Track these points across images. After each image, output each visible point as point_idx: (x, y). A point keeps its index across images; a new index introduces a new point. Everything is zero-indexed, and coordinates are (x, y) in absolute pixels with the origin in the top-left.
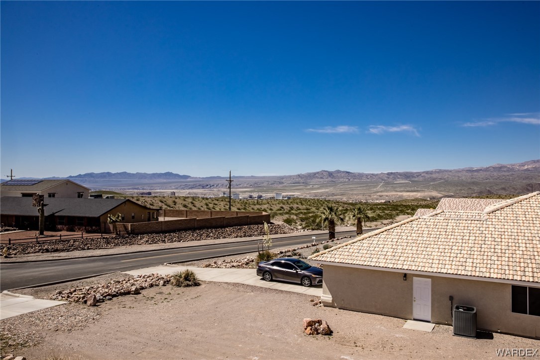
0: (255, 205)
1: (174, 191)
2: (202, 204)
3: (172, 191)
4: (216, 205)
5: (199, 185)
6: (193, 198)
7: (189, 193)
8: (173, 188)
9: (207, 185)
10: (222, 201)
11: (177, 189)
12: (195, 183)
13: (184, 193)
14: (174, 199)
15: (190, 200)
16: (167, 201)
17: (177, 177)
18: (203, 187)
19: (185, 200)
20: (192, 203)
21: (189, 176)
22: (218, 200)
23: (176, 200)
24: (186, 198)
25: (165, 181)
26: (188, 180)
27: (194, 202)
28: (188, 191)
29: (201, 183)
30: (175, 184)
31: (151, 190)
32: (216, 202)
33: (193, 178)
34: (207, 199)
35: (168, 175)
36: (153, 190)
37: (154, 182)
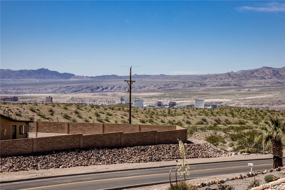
0: (165, 116)
1: (51, 95)
2: (90, 114)
3: (48, 95)
4: (111, 115)
5: (87, 88)
6: (79, 106)
7: (72, 99)
8: (50, 91)
9: (98, 88)
10: (119, 110)
11: (55, 92)
12: (81, 84)
13: (66, 98)
14: (51, 107)
15: (74, 109)
16: (41, 110)
17: (54, 76)
18: (92, 91)
19: (66, 109)
20: (77, 113)
21: (73, 75)
22: (113, 109)
23: (54, 109)
24: (68, 105)
25: (38, 81)
26: (71, 80)
27: (79, 111)
28: (71, 96)
29: (90, 84)
30: (52, 86)
31: (18, 93)
32: (111, 112)
33: (78, 77)
34: (98, 107)
35: (43, 72)
36: (20, 93)
37: (22, 82)
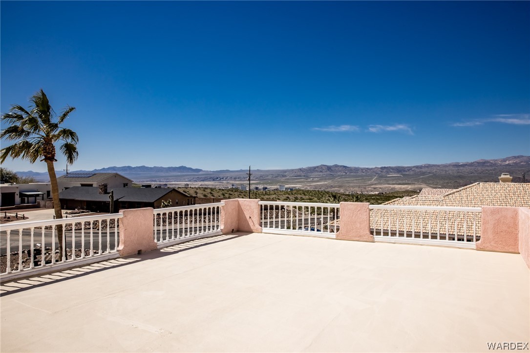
0: (264, 195)
1: (188, 183)
2: (219, 194)
3: (186, 183)
4: (231, 195)
5: (210, 178)
6: (212, 189)
7: (201, 185)
8: (187, 180)
9: (217, 178)
10: (236, 191)
11: (190, 181)
12: (206, 176)
13: (198, 184)
15: (209, 191)
17: (190, 171)
18: (214, 180)
19: (204, 191)
20: (211, 193)
21: (201, 170)
22: (232, 191)
25: (179, 174)
26: (200, 173)
28: (200, 183)
29: (212, 176)
30: (188, 177)
31: (167, 182)
32: (231, 193)
33: (204, 171)
34: (223, 190)
35: (182, 168)
37: (170, 175)
